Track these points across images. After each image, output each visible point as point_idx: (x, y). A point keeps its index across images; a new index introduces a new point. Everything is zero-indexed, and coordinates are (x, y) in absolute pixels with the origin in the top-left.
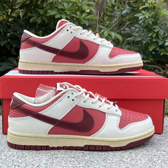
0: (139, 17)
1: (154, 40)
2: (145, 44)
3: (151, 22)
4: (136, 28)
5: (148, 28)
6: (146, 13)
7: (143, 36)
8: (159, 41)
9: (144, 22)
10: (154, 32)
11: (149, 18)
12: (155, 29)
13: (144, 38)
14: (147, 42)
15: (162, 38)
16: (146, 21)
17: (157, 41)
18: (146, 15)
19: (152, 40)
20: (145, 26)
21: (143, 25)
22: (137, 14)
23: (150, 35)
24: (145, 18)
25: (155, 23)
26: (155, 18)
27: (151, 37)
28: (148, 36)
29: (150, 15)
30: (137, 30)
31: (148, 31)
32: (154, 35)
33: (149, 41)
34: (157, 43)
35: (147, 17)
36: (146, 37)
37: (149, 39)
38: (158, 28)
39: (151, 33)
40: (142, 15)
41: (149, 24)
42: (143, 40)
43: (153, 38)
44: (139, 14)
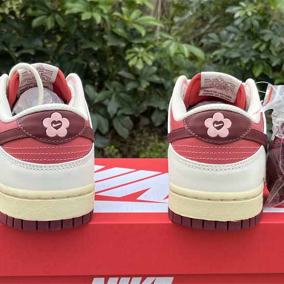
0: (234, 14)
1: (263, 56)
2: (247, 64)
3: (256, 23)
4: (230, 32)
5: (252, 34)
6: (247, 7)
7: (243, 48)
8: (271, 58)
9: (244, 21)
10: (263, 41)
11: (252, 15)
12: (263, 35)
13: (244, 51)
14: (250, 60)
15: (276, 52)
16: (248, 21)
17: (268, 59)
18: (248, 10)
19: (259, 55)
20: (246, 29)
21: (243, 28)
22: (232, 7)
23: (255, 47)
24: (246, 14)
25: (264, 24)
26: (263, 14)
27: (257, 50)
28: (252, 49)
29: (255, 9)
30: (232, 36)
31: (252, 38)
32: (263, 48)
33: (253, 59)
34: (268, 61)
35: (250, 14)
36: (247, 51)
37: (253, 53)
38: (270, 34)
39: (256, 42)
40: (239, 10)
41: (252, 26)
42: (244, 56)
43: (260, 52)
44: (235, 9)
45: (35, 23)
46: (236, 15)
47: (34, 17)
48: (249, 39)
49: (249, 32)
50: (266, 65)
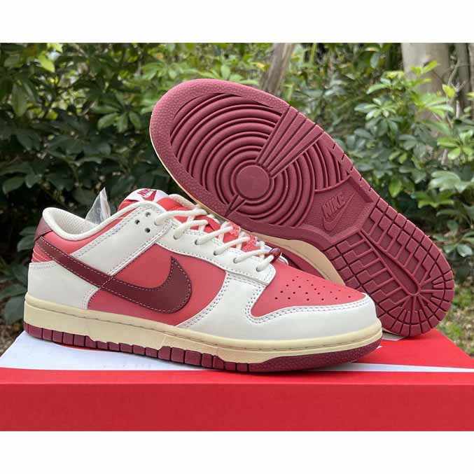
0: (366, 114)
1: (402, 170)
2: (381, 180)
3: (394, 126)
4: (358, 138)
5: (389, 141)
6: (383, 104)
7: (377, 158)
8: (413, 171)
9: (378, 124)
10: (402, 149)
11: (389, 116)
12: (404, 141)
13: (377, 163)
14: (386, 174)
15: (421, 165)
16: (384, 124)
17: (410, 174)
18: (383, 109)
19: (398, 169)
20: (381, 134)
21: (377, 132)
22: (362, 105)
23: (392, 157)
24: (382, 114)
25: (404, 127)
26: (403, 115)
27: (395, 161)
28: (388, 160)
29: (394, 108)
30: (362, 143)
31: (388, 146)
32: (402, 159)
33: (390, 173)
34: (409, 176)
35: (386, 114)
36: (382, 163)
37: (389, 166)
38: (413, 140)
39: (394, 151)
40: (373, 108)
41: (389, 129)
42: (377, 168)
43: (400, 164)
44: (367, 106)
45: (102, 123)
46: (369, 116)
47: (101, 115)
48: (385, 146)
49: (385, 138)
50: (407, 180)
